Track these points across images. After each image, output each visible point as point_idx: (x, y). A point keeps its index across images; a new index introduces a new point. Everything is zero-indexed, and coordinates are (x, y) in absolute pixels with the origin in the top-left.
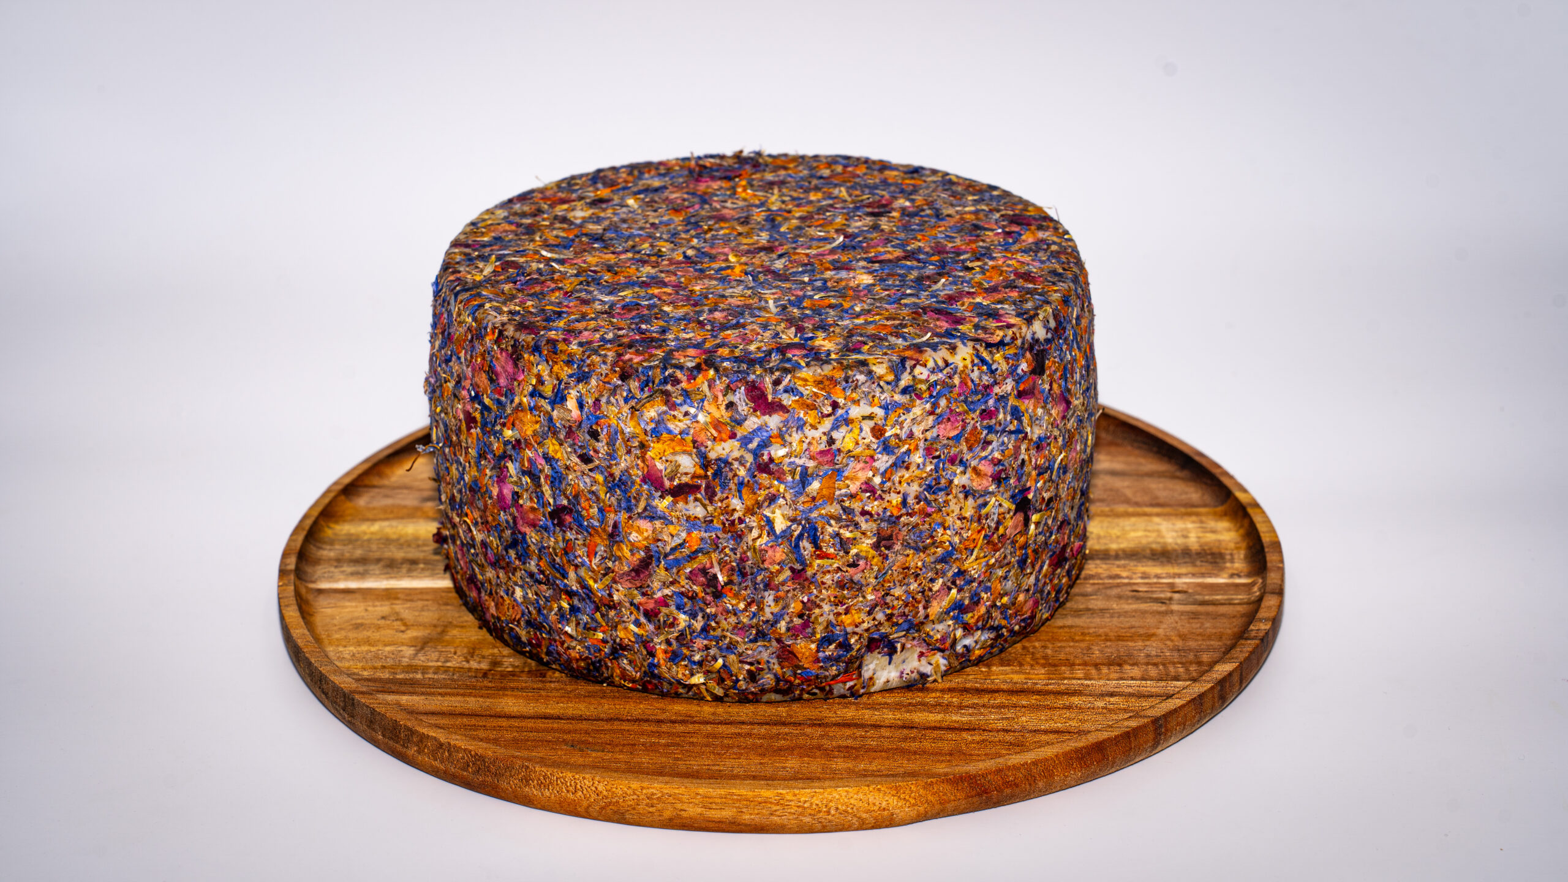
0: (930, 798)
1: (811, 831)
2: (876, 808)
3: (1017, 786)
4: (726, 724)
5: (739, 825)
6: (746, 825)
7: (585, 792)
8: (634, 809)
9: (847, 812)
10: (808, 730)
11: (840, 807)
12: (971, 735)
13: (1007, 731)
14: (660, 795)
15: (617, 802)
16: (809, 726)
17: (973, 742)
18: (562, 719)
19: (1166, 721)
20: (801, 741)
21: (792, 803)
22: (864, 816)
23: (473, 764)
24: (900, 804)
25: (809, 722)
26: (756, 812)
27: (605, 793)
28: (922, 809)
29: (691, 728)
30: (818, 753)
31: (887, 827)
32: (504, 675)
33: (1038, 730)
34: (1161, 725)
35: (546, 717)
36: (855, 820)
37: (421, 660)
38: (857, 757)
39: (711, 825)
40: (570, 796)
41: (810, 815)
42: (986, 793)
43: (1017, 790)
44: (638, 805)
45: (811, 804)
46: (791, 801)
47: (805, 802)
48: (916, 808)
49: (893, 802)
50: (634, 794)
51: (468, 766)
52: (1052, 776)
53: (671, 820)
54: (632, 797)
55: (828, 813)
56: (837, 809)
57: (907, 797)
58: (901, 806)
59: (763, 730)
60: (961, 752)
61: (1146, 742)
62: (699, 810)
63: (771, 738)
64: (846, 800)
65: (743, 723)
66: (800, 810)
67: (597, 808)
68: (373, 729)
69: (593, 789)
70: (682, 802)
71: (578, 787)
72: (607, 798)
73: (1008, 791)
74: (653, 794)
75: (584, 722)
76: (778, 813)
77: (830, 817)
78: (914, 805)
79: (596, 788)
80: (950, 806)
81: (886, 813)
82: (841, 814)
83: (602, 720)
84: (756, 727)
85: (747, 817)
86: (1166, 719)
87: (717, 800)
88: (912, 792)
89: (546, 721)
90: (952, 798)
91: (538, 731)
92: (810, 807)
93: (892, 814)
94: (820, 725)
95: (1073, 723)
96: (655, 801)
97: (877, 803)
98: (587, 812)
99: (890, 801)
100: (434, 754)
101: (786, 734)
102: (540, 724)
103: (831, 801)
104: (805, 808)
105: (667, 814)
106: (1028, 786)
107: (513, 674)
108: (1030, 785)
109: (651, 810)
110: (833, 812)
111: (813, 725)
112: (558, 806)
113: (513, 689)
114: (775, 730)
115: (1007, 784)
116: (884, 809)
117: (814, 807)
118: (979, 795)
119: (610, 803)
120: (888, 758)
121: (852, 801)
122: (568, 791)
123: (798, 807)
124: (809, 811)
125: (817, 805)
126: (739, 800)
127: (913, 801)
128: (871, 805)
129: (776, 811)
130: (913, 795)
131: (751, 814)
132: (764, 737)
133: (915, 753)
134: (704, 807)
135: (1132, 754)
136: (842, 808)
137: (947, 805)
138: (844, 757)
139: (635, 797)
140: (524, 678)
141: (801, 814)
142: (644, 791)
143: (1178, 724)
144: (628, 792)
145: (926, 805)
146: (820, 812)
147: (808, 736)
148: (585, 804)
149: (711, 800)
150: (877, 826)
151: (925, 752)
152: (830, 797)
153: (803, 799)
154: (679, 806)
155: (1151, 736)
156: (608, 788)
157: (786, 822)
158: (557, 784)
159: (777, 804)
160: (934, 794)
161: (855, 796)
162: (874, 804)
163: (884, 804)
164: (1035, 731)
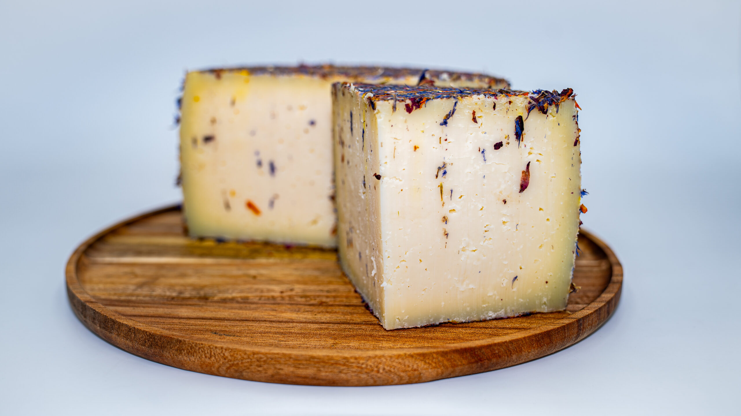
0: (446, 363)
1: (366, 385)
2: (410, 369)
3: (500, 357)
4: (313, 323)
5: (318, 379)
6: (323, 380)
7: (217, 357)
8: (248, 368)
9: (390, 371)
10: (363, 327)
11: (386, 367)
12: (465, 330)
13: (487, 328)
14: (265, 359)
15: (238, 364)
16: (364, 324)
17: (466, 333)
18: (213, 319)
19: (583, 322)
20: (360, 332)
21: (354, 365)
22: (402, 374)
23: (148, 341)
24: (426, 366)
25: (364, 323)
26: (330, 370)
27: (230, 358)
28: (440, 371)
29: (291, 325)
30: (370, 339)
31: (416, 383)
32: (185, 299)
33: (505, 328)
34: (581, 324)
35: (203, 319)
36: (395, 377)
37: (139, 291)
38: (395, 341)
39: (299, 380)
40: (207, 360)
41: (366, 373)
42: (481, 361)
43: (500, 360)
44: (251, 365)
45: (367, 365)
46: (353, 363)
47: (363, 364)
48: (436, 369)
49: (421, 365)
50: (249, 358)
51: (145, 342)
52: (521, 351)
53: (272, 376)
54: (247, 360)
55: (378, 372)
56: (384, 369)
57: (430, 362)
58: (427, 369)
59: (336, 326)
60: (460, 338)
61: (573, 334)
62: (292, 369)
63: (341, 330)
64: (390, 363)
65: (323, 323)
66: (359, 369)
67: (225, 368)
68: (95, 323)
69: (222, 355)
70: (280, 363)
71: (212, 354)
72: (231, 361)
73: (494, 360)
74: (261, 358)
75: (226, 321)
76: (344, 371)
77: (379, 375)
78: (435, 368)
79: (224, 354)
80: (458, 369)
81: (416, 373)
82: (386, 372)
83: (237, 320)
84: (331, 325)
85: (323, 374)
86: (583, 320)
87: (304, 362)
88: (433, 358)
89: (203, 320)
90: (459, 363)
91: (196, 325)
92: (366, 368)
93: (420, 374)
94: (371, 324)
95: (526, 324)
96: (262, 363)
97: (411, 365)
98: (218, 371)
99: (419, 364)
100: (126, 337)
101: (350, 329)
102: (199, 322)
103: (380, 363)
104: (362, 368)
105: (270, 372)
106: (506, 358)
107: (189, 298)
108: (508, 356)
109: (260, 369)
110: (381, 371)
111: (366, 324)
112: (199, 367)
113: (187, 305)
114: (343, 326)
115: (495, 355)
116: (415, 370)
117: (369, 367)
118: (477, 362)
119: (233, 365)
120: (414, 341)
121: (394, 364)
122: (206, 357)
123: (358, 367)
124: (365, 370)
125: (371, 366)
126: (318, 362)
127: (434, 365)
128: (407, 367)
129: (343, 370)
130: (434, 360)
131: (326, 372)
132: (336, 330)
133: (431, 339)
134: (295, 367)
135: (565, 341)
136: (387, 368)
137: (456, 368)
138: (387, 341)
139: (249, 360)
140: (196, 300)
141: (360, 372)
142: (255, 356)
143: (589, 325)
144: (245, 357)
145: (442, 368)
146: (372, 371)
147: (364, 330)
148: (217, 365)
149: (300, 362)
150: (410, 382)
151: (437, 338)
152: (379, 361)
153: (361, 362)
154: (278, 366)
155: (576, 330)
156: (232, 354)
157: (349, 378)
158: (199, 352)
159: (344, 365)
160: (448, 360)
161: (396, 360)
162: (409, 366)
163: (415, 367)
164: (503, 328)
